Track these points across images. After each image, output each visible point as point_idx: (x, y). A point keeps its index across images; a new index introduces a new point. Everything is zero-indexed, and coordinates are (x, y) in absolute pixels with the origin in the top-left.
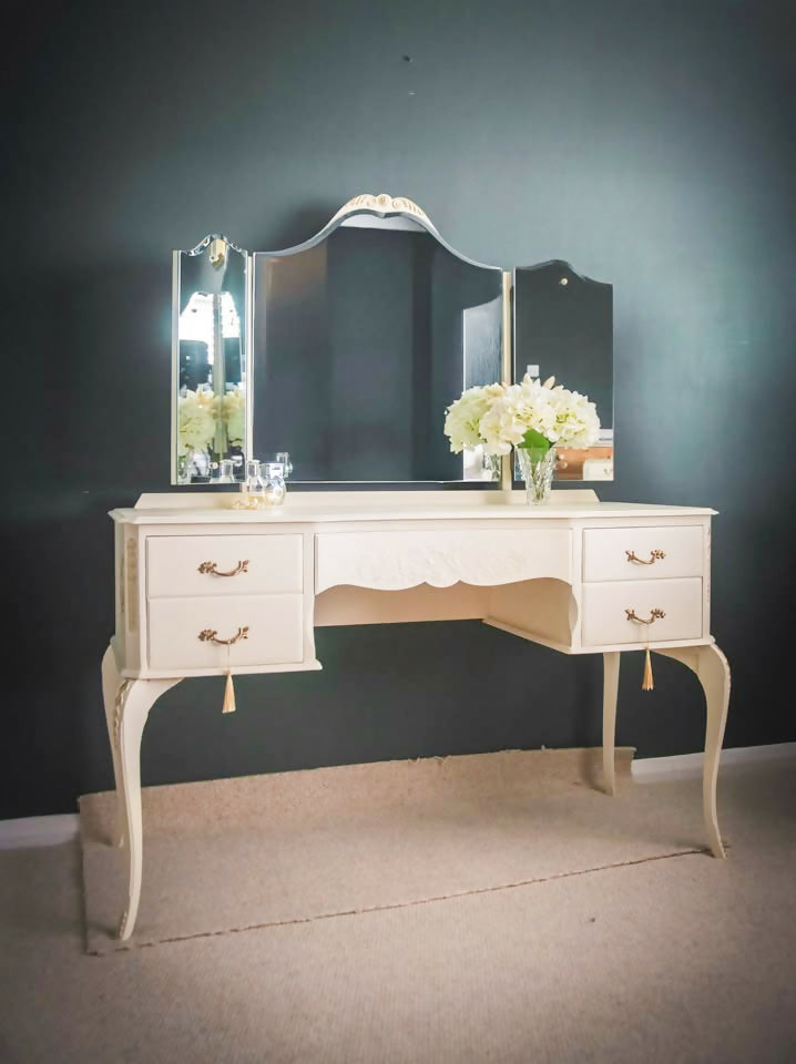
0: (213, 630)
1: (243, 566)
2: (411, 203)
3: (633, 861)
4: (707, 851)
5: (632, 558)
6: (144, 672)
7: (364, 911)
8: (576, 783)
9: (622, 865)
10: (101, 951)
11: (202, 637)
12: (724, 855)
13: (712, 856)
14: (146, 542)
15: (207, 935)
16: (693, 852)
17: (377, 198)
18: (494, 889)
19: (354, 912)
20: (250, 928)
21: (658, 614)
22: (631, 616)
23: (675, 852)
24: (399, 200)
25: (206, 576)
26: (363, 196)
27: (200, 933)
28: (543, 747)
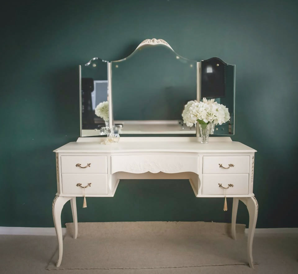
0: (80, 183)
1: (89, 165)
2: (164, 41)
3: (220, 265)
4: (248, 265)
5: (221, 166)
6: (61, 194)
7: (125, 269)
8: (223, 234)
9: (216, 266)
10: (49, 269)
11: (77, 185)
12: (253, 267)
13: (249, 267)
14: (61, 157)
15: (79, 269)
16: (244, 265)
17: (151, 40)
18: (169, 268)
19: (122, 269)
20: (91, 269)
21: (231, 185)
22: (220, 186)
23: (237, 263)
24: (159, 40)
25: (78, 167)
26: (146, 40)
27: (77, 268)
28: (212, 221)
